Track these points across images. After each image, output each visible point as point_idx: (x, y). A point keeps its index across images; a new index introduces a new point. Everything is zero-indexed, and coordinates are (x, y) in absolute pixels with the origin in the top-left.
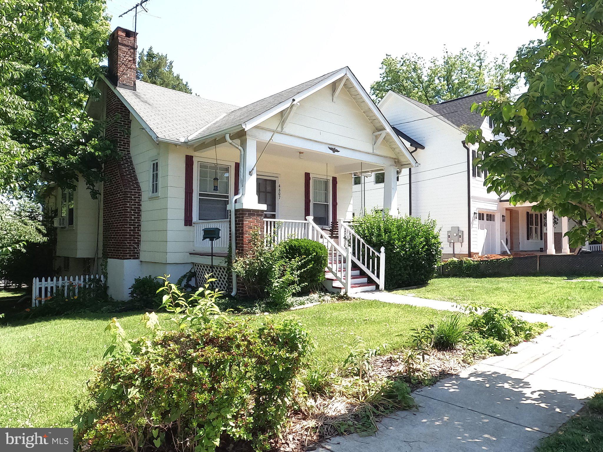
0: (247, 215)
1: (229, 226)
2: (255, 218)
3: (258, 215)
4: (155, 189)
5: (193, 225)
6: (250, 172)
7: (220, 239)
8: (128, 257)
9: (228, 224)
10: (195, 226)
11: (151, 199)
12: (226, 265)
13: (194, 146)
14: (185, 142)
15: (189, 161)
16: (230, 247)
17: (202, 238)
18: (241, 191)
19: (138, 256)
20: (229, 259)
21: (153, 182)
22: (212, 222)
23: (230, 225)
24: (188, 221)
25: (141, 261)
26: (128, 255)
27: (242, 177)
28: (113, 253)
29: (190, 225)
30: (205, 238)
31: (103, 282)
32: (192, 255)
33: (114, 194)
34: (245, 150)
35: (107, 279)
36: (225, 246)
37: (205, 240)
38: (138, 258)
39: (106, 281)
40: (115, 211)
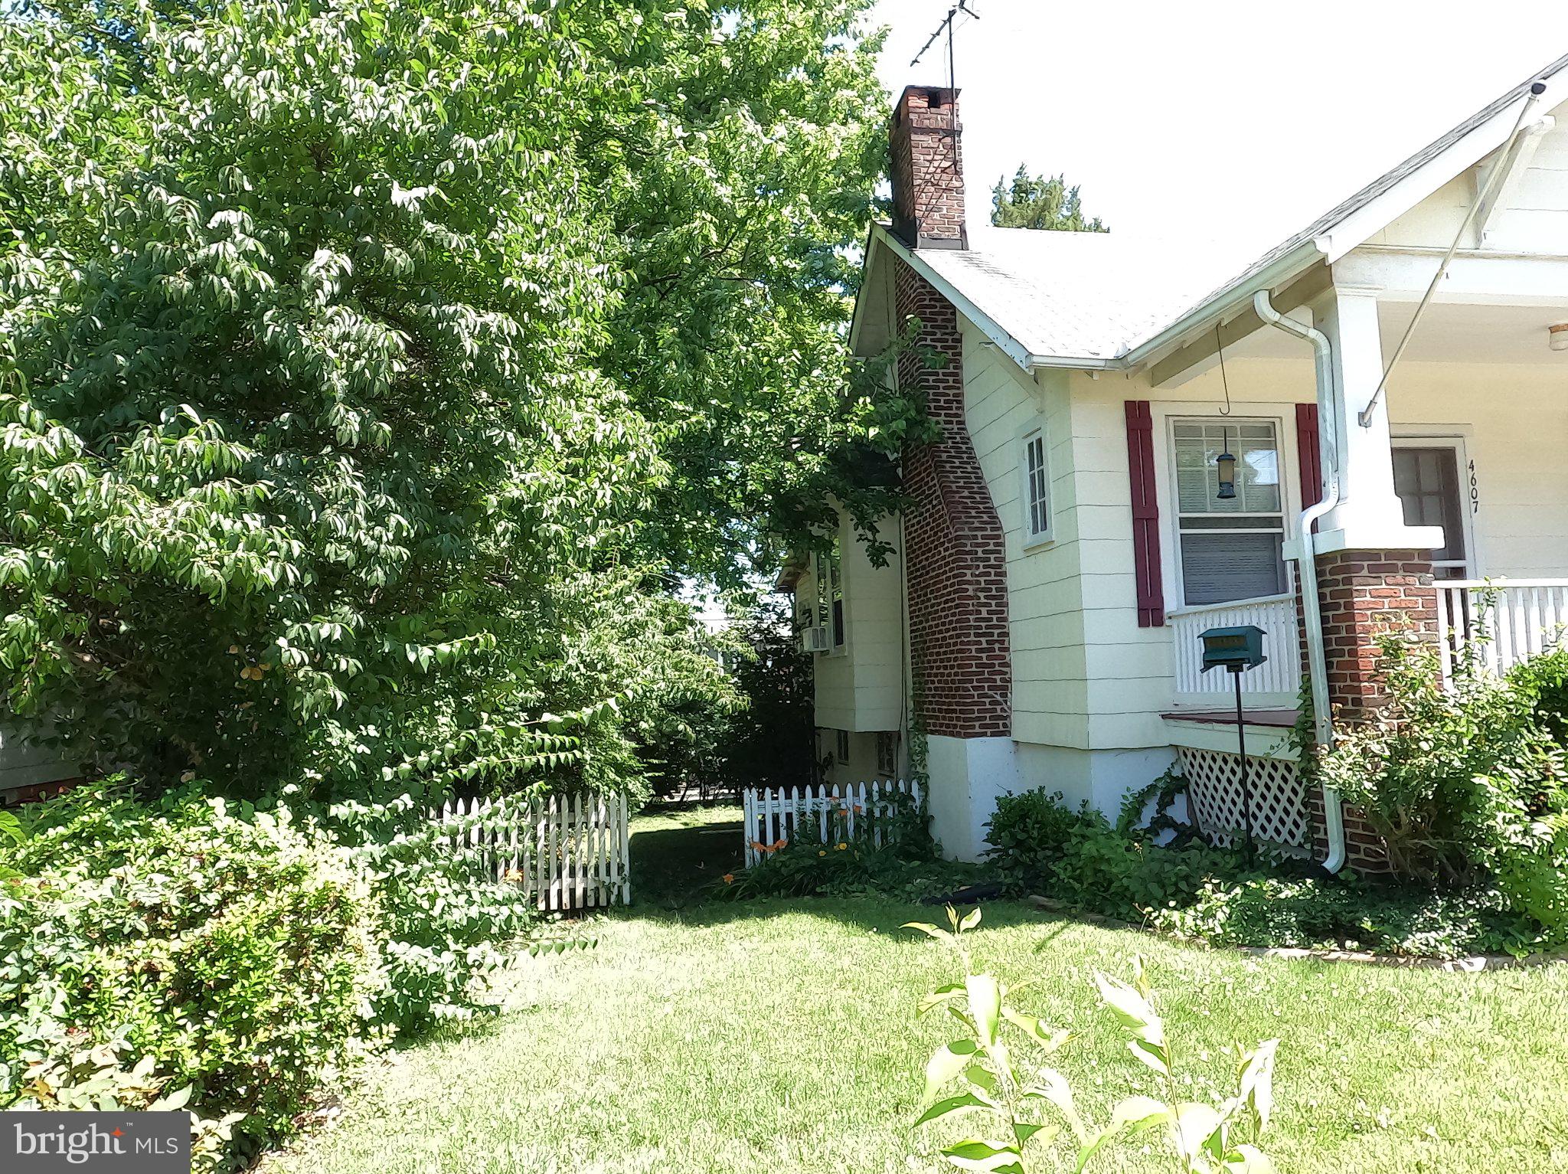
0: (1365, 572)
1: (1294, 618)
2: (1399, 578)
3: (1410, 569)
4: (1040, 519)
5: (1167, 622)
6: (1361, 416)
7: (1266, 664)
8: (977, 730)
9: (1294, 612)
10: (1175, 627)
11: (1030, 551)
12: (1294, 756)
13: (1150, 366)
14: (1118, 359)
15: (1138, 418)
16: (1307, 689)
17: (1199, 664)
18: (1331, 488)
19: (1005, 726)
20: (1305, 732)
21: (1034, 499)
22: (1233, 608)
23: (1300, 611)
24: (1150, 612)
25: (1016, 742)
26: (977, 724)
27: (1331, 438)
28: (937, 718)
29: (1159, 622)
30: (1208, 664)
31: (918, 803)
32: (1171, 722)
33: (930, 550)
34: (1331, 339)
35: (927, 794)
36: (1286, 689)
37: (1212, 670)
38: (1005, 732)
39: (925, 800)
40: (936, 598)
